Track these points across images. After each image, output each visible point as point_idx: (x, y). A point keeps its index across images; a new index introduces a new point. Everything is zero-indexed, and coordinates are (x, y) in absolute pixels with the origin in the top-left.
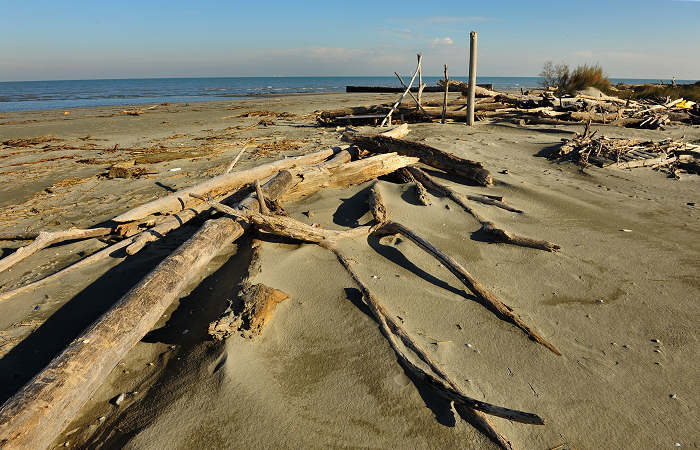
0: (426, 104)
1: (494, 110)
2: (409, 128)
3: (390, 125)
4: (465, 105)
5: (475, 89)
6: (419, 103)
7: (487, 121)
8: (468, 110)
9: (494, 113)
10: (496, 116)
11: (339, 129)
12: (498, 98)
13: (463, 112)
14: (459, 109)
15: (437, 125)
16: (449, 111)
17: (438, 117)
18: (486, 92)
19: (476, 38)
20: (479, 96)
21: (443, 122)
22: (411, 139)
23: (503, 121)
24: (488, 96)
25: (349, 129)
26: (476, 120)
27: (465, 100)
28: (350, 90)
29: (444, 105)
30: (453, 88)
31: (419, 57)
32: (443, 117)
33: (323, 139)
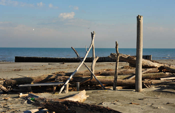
0: (99, 74)
1: (159, 79)
2: (87, 94)
3: (67, 92)
4: (133, 75)
5: (142, 61)
6: (93, 73)
7: (153, 88)
8: (137, 79)
9: (158, 81)
10: (161, 83)
11: (21, 95)
12: (161, 69)
13: (132, 80)
14: (128, 78)
15: (110, 92)
16: (120, 79)
17: (109, 84)
18: (151, 63)
19: (142, 21)
20: (145, 67)
21: (114, 89)
22: (89, 103)
23: (168, 88)
24: (153, 67)
25: (32, 96)
26: (144, 87)
27: (133, 70)
28: (18, 60)
29: (115, 74)
30: (122, 60)
31: (92, 35)
32: (114, 84)
33: (9, 105)
